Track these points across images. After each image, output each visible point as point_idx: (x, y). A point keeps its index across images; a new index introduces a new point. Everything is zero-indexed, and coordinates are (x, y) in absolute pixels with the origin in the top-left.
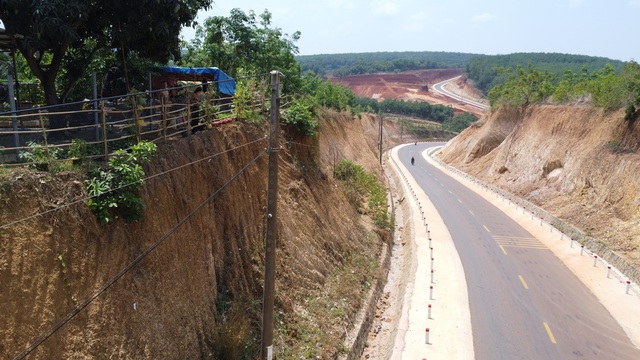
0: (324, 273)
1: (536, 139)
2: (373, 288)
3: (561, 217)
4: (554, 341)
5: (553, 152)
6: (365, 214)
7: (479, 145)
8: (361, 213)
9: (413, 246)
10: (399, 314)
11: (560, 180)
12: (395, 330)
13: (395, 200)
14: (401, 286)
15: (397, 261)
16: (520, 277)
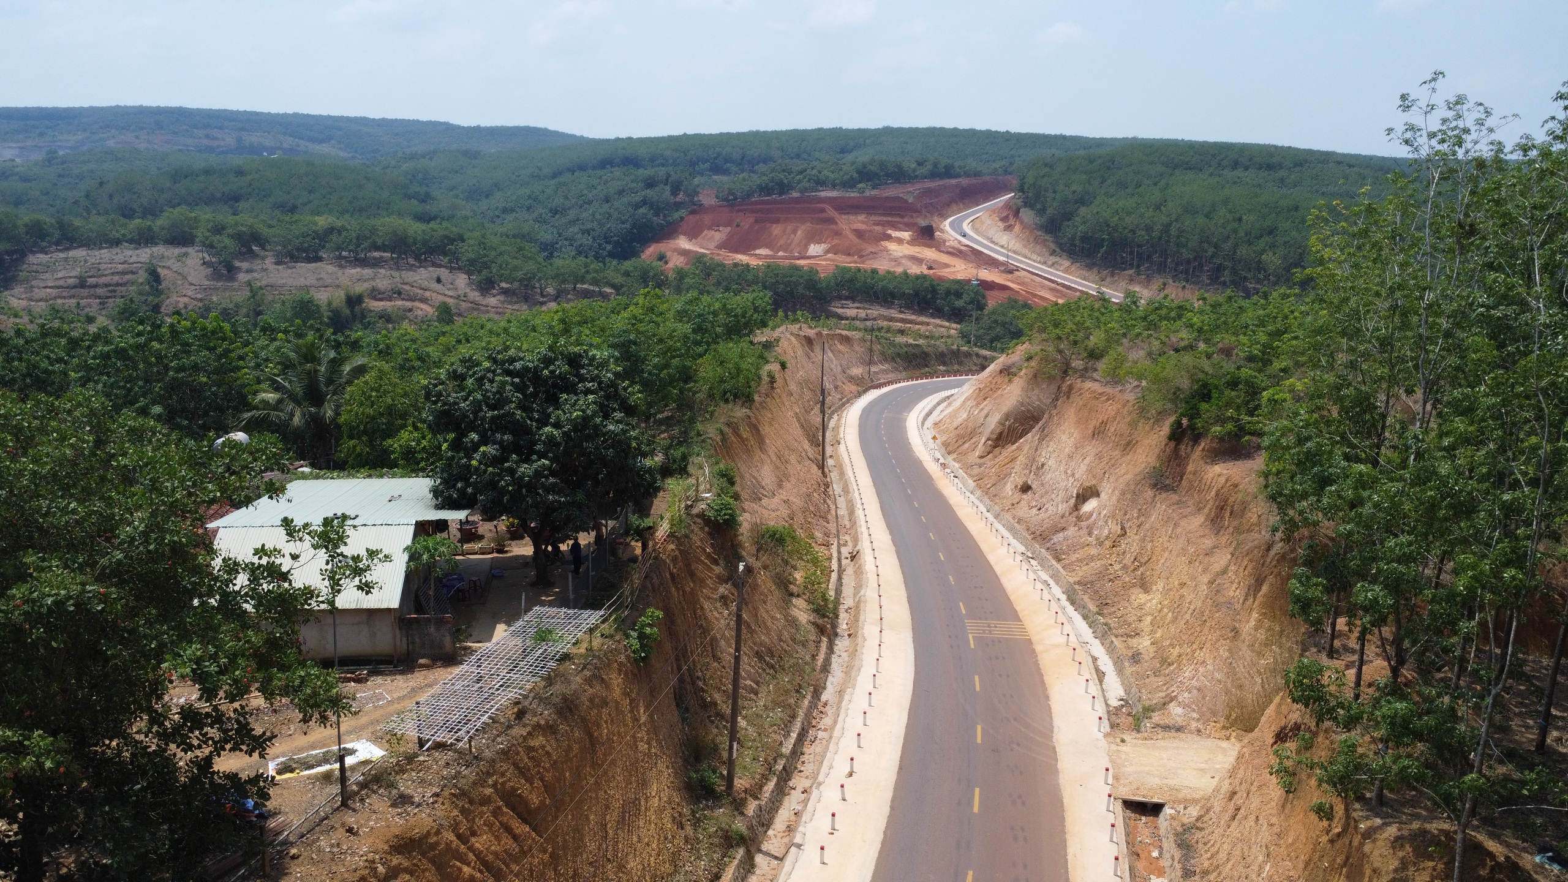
0: (757, 683)
1: (1071, 442)
2: (809, 697)
3: (1079, 583)
4: (979, 741)
5: (1089, 470)
6: (798, 596)
7: (1001, 423)
8: (791, 595)
9: (860, 640)
10: (835, 722)
11: (1093, 519)
12: (831, 737)
13: (845, 551)
14: (841, 693)
15: (840, 660)
16: (977, 677)
